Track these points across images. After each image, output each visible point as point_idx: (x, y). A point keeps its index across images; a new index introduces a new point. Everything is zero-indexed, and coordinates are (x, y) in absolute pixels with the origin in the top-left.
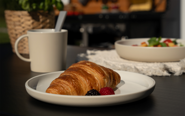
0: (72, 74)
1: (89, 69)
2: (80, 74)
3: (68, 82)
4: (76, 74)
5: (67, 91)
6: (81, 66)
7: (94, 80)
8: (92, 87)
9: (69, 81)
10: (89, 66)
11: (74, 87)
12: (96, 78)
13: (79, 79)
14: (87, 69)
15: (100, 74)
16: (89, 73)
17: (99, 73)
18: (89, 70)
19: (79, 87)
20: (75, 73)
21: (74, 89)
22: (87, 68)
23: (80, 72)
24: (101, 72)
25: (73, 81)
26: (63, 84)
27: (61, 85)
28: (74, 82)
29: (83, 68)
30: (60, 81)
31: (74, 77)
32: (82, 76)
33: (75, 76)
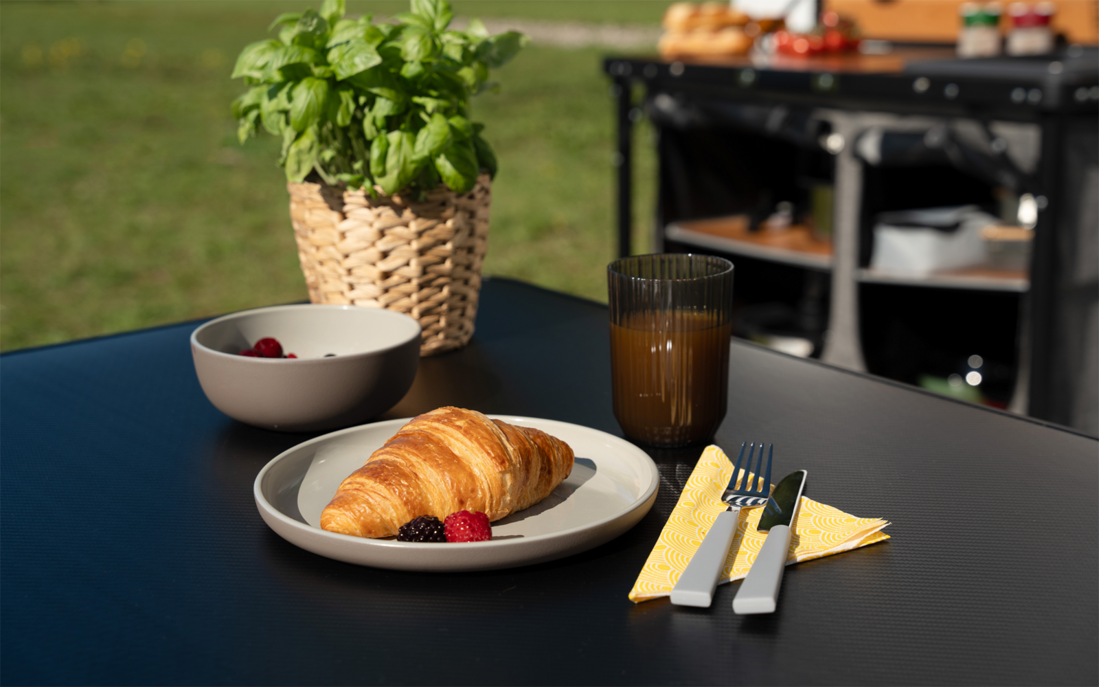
0: (404, 458)
1: (457, 439)
2: (429, 459)
3: (386, 487)
4: (413, 459)
5: (384, 516)
6: (437, 429)
7: (471, 476)
8: (462, 502)
9: (390, 484)
10: (459, 428)
11: (406, 503)
12: (476, 471)
13: (421, 476)
14: (452, 440)
15: (492, 458)
16: (456, 452)
17: (489, 454)
18: (459, 444)
19: (420, 504)
20: (414, 454)
21: (405, 510)
22: (452, 436)
23: (429, 451)
24: (493, 451)
25: (404, 485)
26: (372, 494)
27: (367, 497)
28: (408, 487)
29: (441, 436)
30: (363, 484)
31: (407, 470)
32: (431, 466)
33: (412, 465)
